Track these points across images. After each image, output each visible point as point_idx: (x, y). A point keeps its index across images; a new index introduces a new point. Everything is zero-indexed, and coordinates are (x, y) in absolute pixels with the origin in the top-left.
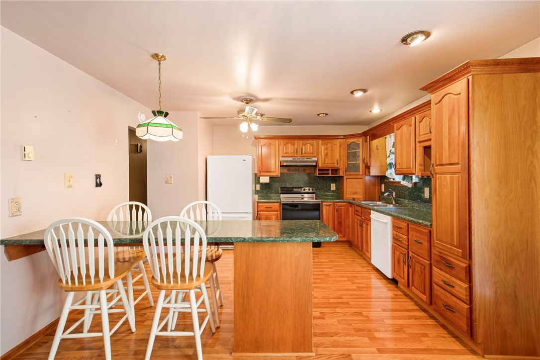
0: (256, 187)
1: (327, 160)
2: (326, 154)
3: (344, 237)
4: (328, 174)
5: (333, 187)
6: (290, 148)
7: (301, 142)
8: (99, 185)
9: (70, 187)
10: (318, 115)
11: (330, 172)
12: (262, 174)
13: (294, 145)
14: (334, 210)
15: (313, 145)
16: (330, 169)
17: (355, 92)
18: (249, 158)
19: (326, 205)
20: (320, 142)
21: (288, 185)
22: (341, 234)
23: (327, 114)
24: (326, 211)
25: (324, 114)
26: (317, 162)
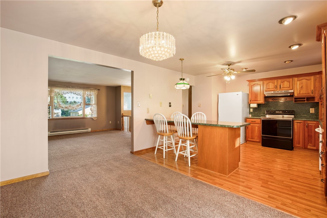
0: (250, 110)
1: (302, 91)
2: (301, 86)
3: (315, 146)
4: (305, 101)
5: (312, 111)
6: (271, 86)
7: (279, 81)
8: (170, 106)
9: (161, 106)
10: (285, 62)
11: (306, 100)
12: (252, 102)
13: (274, 83)
14: (305, 126)
15: (289, 82)
16: (306, 97)
17: (291, 47)
18: (240, 93)
19: (297, 123)
20: (296, 79)
21: (272, 109)
22: (311, 144)
23: (292, 61)
24: (297, 126)
25: (289, 61)
26: (293, 93)
